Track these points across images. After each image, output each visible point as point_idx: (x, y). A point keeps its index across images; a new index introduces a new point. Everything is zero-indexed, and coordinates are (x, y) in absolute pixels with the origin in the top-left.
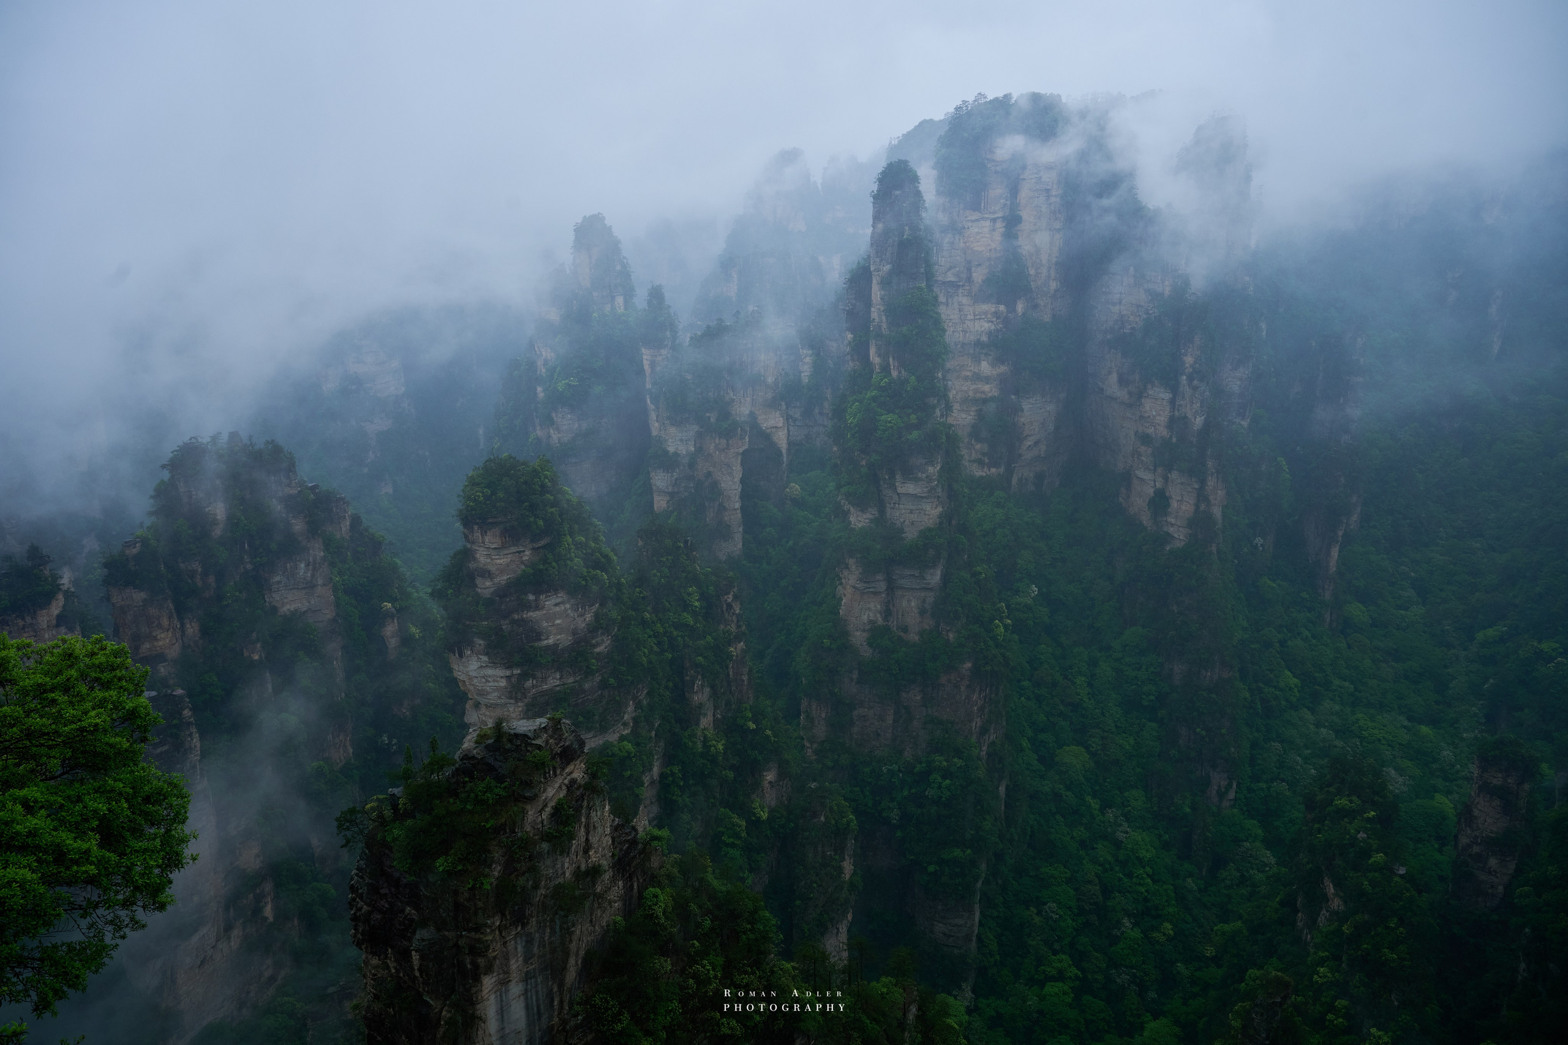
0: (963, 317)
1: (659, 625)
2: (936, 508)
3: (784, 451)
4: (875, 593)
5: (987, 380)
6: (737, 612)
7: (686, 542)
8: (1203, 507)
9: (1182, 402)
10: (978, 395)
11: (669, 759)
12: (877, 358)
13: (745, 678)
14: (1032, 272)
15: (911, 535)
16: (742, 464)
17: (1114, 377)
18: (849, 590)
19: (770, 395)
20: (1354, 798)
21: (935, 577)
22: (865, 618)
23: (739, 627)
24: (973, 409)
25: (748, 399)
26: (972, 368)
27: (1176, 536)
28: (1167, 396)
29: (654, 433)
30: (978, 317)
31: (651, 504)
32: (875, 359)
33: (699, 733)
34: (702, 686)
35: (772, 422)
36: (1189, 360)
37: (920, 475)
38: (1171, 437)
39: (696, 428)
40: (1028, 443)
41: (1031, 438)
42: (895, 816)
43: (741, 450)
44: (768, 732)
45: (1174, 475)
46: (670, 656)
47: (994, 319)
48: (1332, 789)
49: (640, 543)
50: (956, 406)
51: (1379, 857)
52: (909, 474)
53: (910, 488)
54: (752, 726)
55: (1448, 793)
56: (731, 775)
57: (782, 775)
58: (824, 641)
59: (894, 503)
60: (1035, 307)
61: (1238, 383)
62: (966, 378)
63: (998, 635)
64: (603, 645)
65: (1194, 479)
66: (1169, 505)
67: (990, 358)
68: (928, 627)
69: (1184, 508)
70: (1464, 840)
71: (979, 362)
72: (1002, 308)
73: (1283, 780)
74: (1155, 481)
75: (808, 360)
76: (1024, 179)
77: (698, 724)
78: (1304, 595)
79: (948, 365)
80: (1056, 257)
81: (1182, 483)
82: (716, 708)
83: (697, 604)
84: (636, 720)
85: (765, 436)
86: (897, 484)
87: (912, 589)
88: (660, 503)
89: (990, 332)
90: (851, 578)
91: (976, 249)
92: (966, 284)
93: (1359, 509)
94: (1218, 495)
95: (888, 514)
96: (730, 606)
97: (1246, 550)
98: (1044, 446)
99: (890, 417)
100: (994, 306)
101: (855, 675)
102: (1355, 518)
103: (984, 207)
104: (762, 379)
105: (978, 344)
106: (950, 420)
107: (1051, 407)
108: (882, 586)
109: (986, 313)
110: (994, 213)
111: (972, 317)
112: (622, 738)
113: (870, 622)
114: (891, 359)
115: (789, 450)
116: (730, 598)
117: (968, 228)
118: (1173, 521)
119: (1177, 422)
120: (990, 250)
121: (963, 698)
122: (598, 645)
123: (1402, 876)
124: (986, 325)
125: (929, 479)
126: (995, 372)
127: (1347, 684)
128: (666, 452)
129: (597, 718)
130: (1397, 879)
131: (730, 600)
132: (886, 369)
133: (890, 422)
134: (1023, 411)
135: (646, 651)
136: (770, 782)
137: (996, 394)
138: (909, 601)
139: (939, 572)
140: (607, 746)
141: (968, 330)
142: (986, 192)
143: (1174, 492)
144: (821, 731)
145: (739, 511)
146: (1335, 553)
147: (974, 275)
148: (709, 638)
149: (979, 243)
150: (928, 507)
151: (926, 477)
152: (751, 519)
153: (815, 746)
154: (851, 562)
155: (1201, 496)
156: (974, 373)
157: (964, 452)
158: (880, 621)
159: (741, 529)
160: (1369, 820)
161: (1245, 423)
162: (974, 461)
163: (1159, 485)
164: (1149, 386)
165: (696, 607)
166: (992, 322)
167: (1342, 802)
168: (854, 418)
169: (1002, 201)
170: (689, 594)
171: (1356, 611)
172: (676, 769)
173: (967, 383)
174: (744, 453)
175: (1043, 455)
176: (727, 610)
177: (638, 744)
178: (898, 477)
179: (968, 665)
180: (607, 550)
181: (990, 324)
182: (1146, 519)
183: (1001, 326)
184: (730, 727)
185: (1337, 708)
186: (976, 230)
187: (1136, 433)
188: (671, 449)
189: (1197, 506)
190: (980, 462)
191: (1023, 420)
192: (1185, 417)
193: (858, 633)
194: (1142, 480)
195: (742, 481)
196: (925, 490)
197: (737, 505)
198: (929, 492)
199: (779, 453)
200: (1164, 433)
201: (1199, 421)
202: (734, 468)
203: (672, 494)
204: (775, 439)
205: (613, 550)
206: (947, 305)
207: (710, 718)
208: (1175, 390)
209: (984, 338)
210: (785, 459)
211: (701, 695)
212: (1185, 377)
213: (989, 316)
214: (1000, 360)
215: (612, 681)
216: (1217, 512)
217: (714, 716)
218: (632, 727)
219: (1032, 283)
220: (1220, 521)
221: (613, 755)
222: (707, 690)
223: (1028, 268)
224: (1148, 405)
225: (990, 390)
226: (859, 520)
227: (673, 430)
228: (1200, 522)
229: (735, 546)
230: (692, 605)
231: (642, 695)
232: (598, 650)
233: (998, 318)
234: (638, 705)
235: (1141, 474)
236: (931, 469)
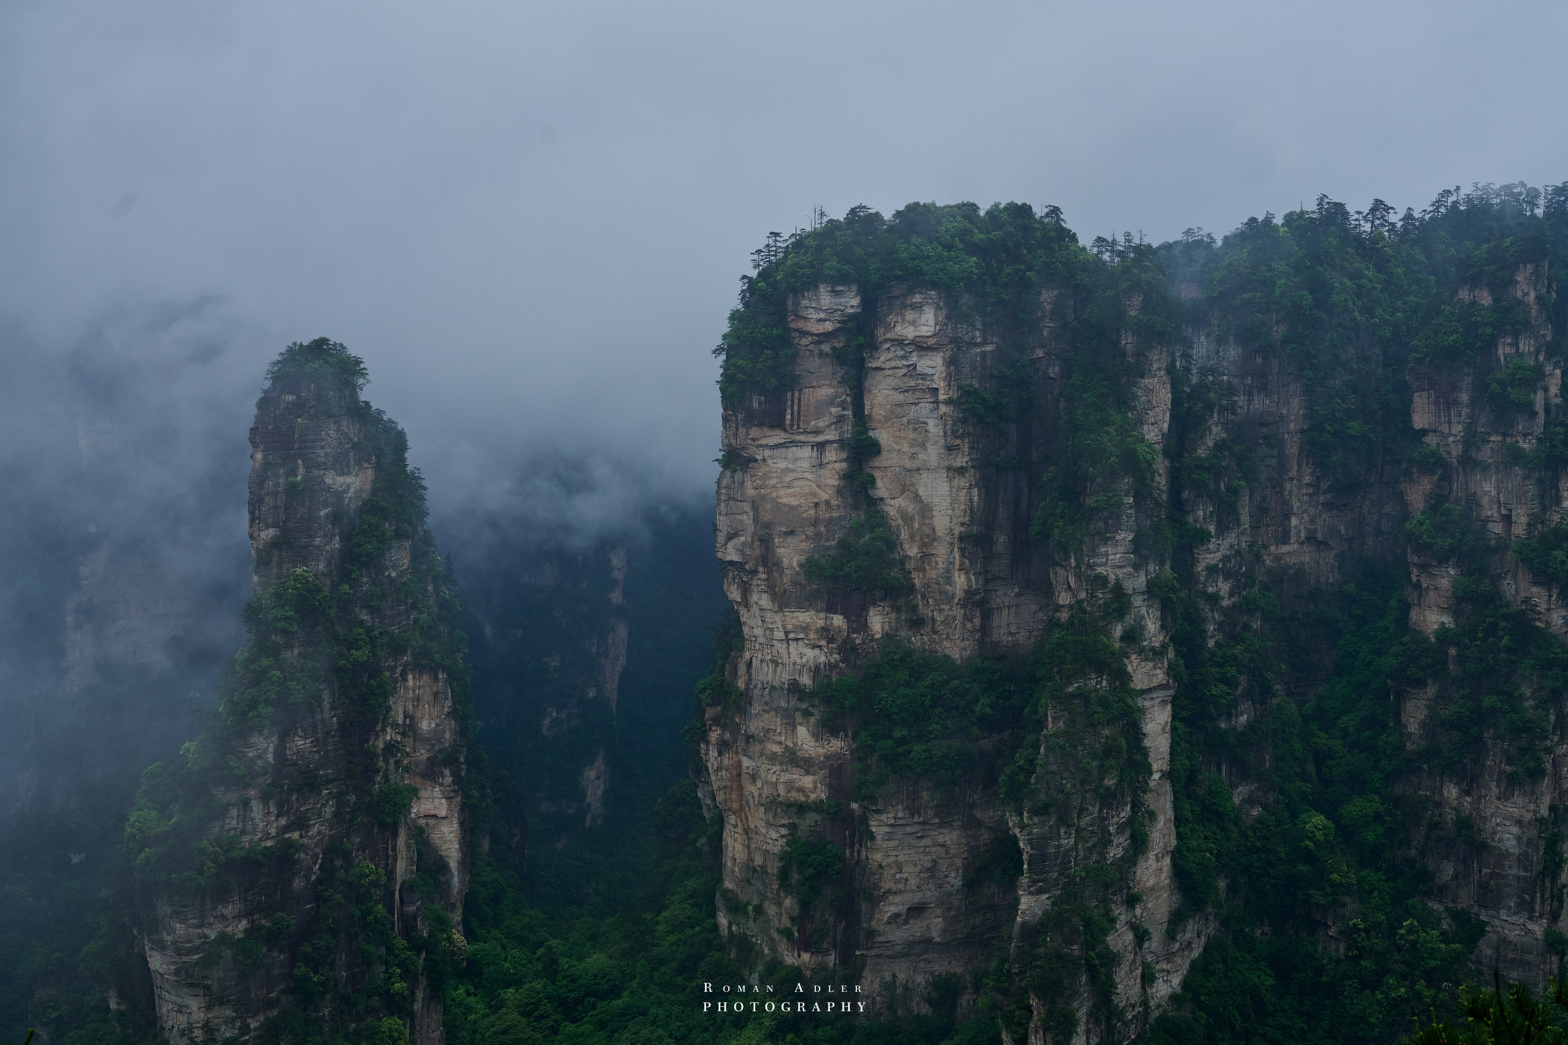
26: (783, 738)
30: (791, 636)
47: (823, 643)
60: (917, 623)
67: (812, 720)
80: (962, 524)
89: (817, 668)
91: (784, 501)
92: (761, 569)
98: (940, 920)
100: (822, 615)
103: (792, 420)
117: (764, 460)
120: (816, 505)
124: (811, 654)
126: (821, 751)
134: (872, 836)
141: (780, 661)
142: (796, 394)
149: (790, 491)
156: (786, 747)
166: (820, 647)
169: (834, 410)
173: (775, 768)
175: (937, 939)
181: (817, 651)
183: (836, 656)
186: (783, 465)
209: (806, 680)
213: (812, 636)
219: (914, 575)
223: (902, 544)
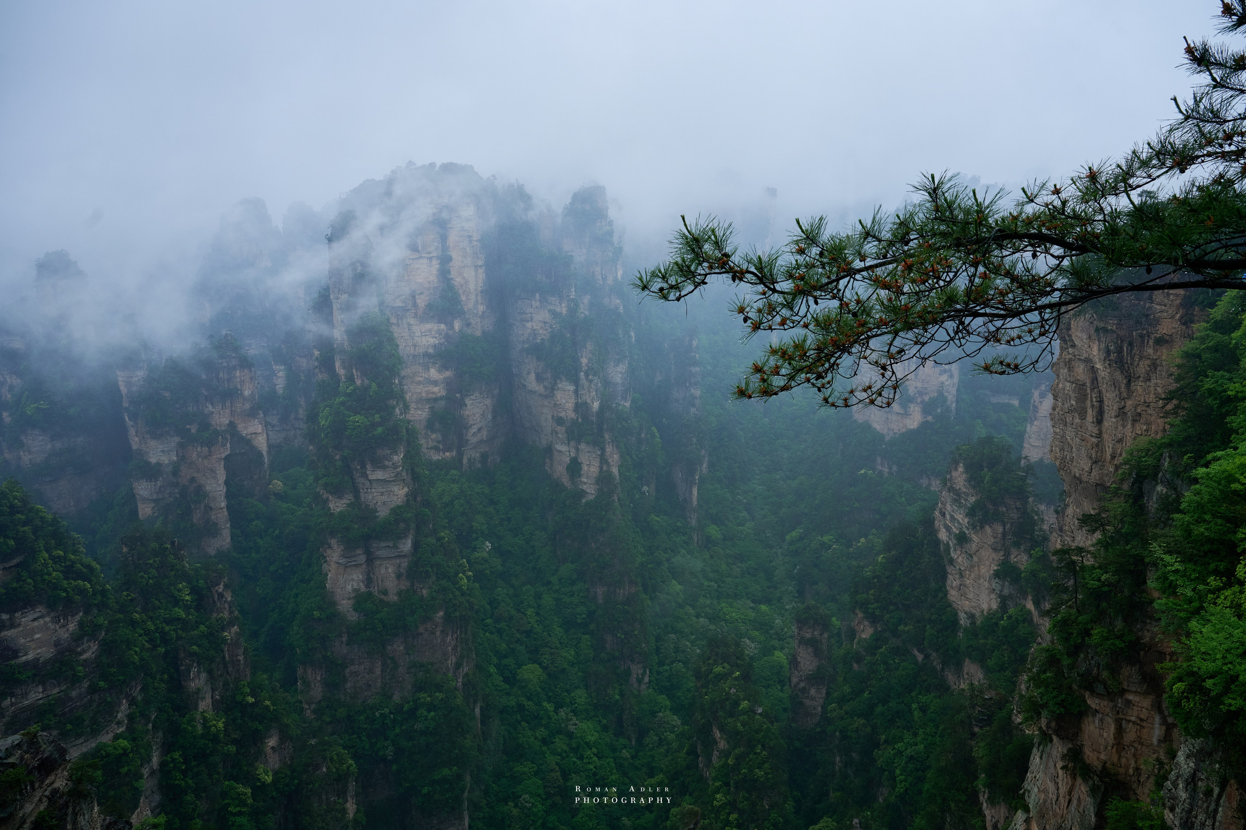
0: (412, 334)
1: (149, 623)
2: (403, 488)
3: (265, 453)
4: (357, 566)
5: (435, 383)
6: (229, 599)
7: (173, 543)
8: (605, 468)
9: (582, 392)
10: (431, 396)
11: (167, 748)
12: (342, 370)
13: (241, 658)
14: (464, 298)
15: (383, 513)
16: (225, 468)
17: (532, 376)
18: (333, 566)
19: (247, 406)
20: (725, 665)
21: (407, 545)
22: (349, 588)
23: (231, 612)
24: (427, 407)
25: (227, 410)
27: (589, 491)
28: (572, 388)
29: (134, 447)
31: (135, 512)
32: (341, 371)
33: (198, 717)
34: (199, 672)
35: (251, 430)
36: (584, 361)
37: (386, 463)
38: (577, 418)
39: (177, 439)
40: (474, 430)
41: (475, 426)
42: (390, 752)
43: (223, 456)
44: (268, 703)
45: (583, 446)
46: (163, 650)
48: (711, 661)
49: (125, 550)
50: (413, 405)
51: (745, 704)
52: (378, 464)
53: (379, 475)
54: (251, 700)
55: (782, 648)
56: (233, 748)
57: (282, 741)
58: (315, 613)
59: (367, 489)
61: (620, 375)
62: (419, 383)
63: (463, 585)
64: (90, 651)
65: (596, 448)
66: (581, 469)
68: (404, 588)
69: (592, 470)
70: (795, 680)
71: (429, 370)
72: (443, 326)
73: (679, 661)
74: (569, 452)
75: (281, 374)
76: (451, 228)
77: (196, 708)
78: (679, 524)
79: (403, 373)
81: (589, 452)
82: (213, 690)
83: (188, 598)
84: (130, 717)
85: (247, 442)
86: (368, 472)
87: (389, 558)
88: (145, 510)
90: (335, 554)
93: (707, 459)
94: (614, 458)
95: (362, 498)
96: (221, 595)
97: (637, 496)
99: (358, 418)
101: (344, 639)
102: (705, 465)
104: (239, 392)
105: (426, 355)
106: (409, 417)
107: (488, 402)
108: (362, 559)
109: (430, 331)
110: (429, 253)
111: (420, 334)
112: (116, 737)
113: (354, 590)
114: (354, 371)
115: (269, 452)
116: (220, 589)
118: (585, 480)
119: (581, 407)
121: (439, 641)
122: (84, 651)
123: (760, 714)
125: (395, 466)
127: (712, 583)
128: (150, 463)
129: (87, 723)
130: (758, 717)
131: (220, 590)
132: (351, 379)
133: (358, 422)
135: (137, 649)
136: (273, 748)
137: (444, 394)
138: (386, 568)
139: (410, 541)
140: (98, 749)
143: (584, 459)
144: (317, 692)
145: (225, 510)
146: (695, 492)
147: (418, 301)
148: (202, 628)
150: (396, 489)
151: (393, 464)
152: (237, 515)
153: (313, 706)
154: (333, 542)
155: (603, 460)
157: (422, 441)
158: (363, 588)
159: (228, 525)
160: (736, 679)
161: (627, 404)
162: (431, 448)
163: (573, 455)
164: (558, 381)
165: (187, 601)
167: (718, 669)
168: (326, 421)
170: (179, 590)
171: (713, 531)
172: (176, 755)
174: (226, 458)
176: (219, 599)
177: (134, 740)
178: (369, 466)
179: (441, 614)
180: (89, 560)
182: (566, 481)
184: (226, 705)
185: (708, 602)
187: (553, 417)
188: (153, 460)
189: (601, 468)
190: (436, 449)
191: (467, 413)
192: (586, 403)
193: (345, 602)
194: (560, 451)
195: (226, 483)
196: (393, 475)
197: (223, 504)
198: (396, 476)
199: (260, 454)
200: (572, 415)
201: (596, 405)
202: (218, 472)
203: (156, 501)
204: (255, 443)
205: (95, 559)
206: (398, 326)
207: (209, 700)
208: (576, 382)
210: (266, 461)
211: (197, 681)
212: (582, 374)
214: (445, 367)
215: (102, 684)
216: (615, 471)
217: (212, 697)
218: (127, 724)
220: (618, 477)
221: (108, 755)
222: (204, 675)
224: (559, 395)
225: (439, 391)
226: (338, 505)
227: (153, 443)
228: (604, 479)
229: (224, 540)
230: (183, 600)
231: (136, 692)
232: (84, 656)
233: (440, 334)
234: (132, 702)
235: (559, 447)
236: (396, 458)
